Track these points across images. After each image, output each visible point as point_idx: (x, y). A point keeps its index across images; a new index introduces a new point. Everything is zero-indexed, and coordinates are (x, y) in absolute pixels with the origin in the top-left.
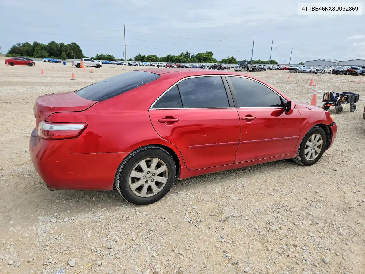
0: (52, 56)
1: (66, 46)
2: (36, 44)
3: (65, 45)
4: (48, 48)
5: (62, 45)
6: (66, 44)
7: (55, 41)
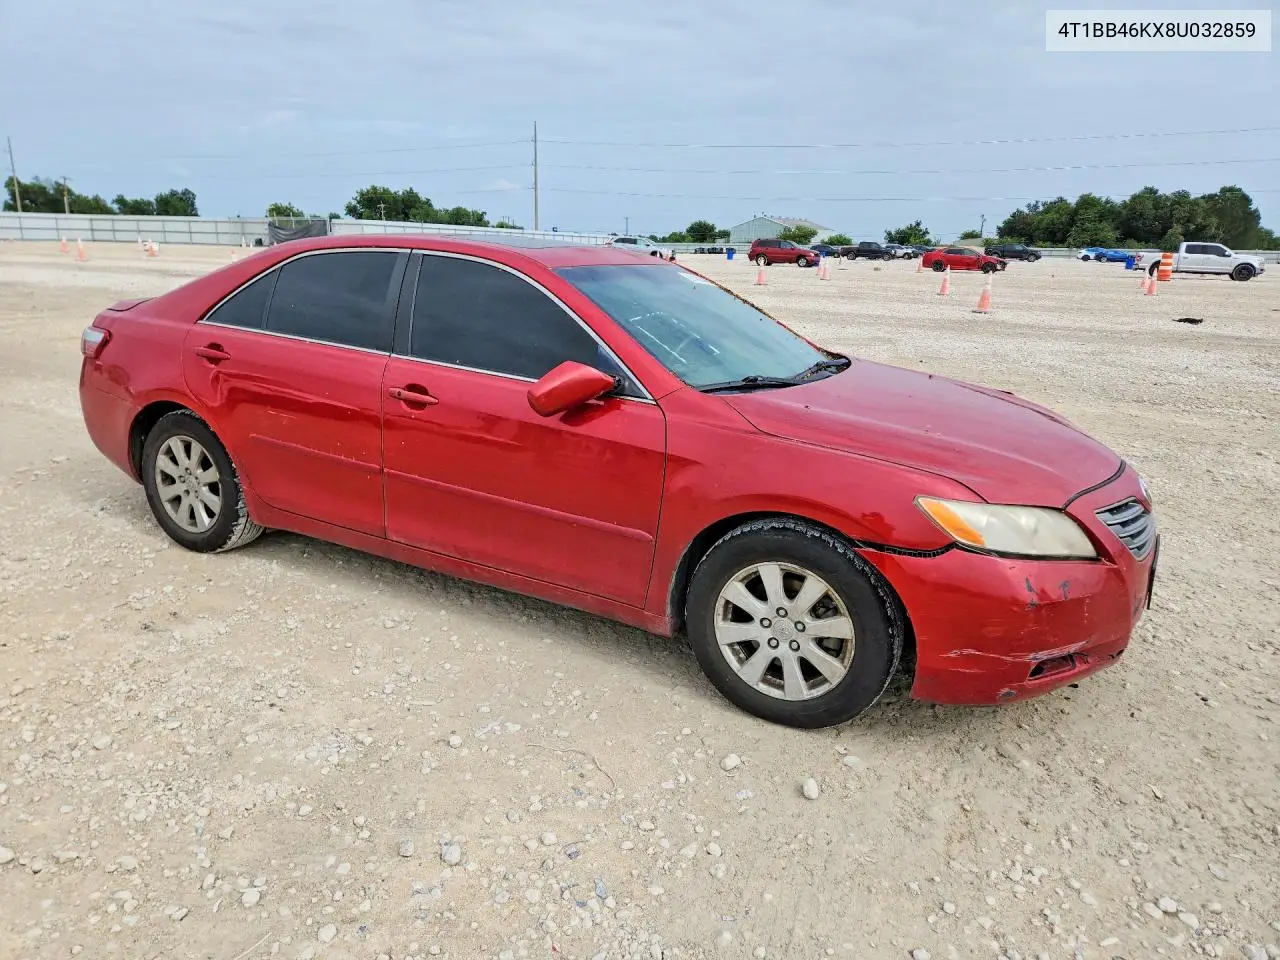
0: (1132, 242)
1: (1196, 202)
2: (1087, 202)
3: (1192, 197)
4: (1124, 212)
5: (1181, 198)
6: (1196, 192)
7: (1156, 188)
